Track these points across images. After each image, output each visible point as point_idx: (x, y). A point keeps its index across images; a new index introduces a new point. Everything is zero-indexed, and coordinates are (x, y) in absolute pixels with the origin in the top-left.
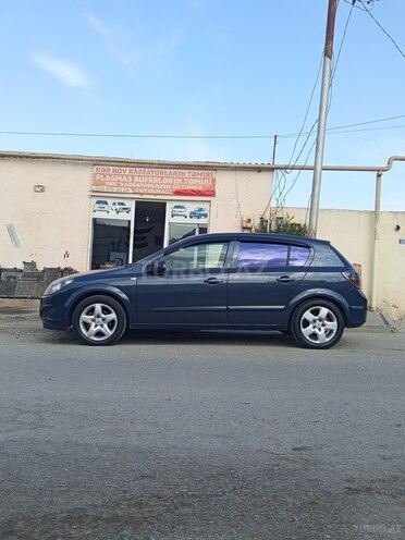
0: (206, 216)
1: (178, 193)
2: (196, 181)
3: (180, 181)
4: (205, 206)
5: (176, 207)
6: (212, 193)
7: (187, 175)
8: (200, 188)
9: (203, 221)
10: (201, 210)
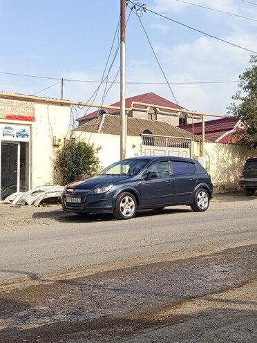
0: (27, 136)
1: (9, 117)
2: (22, 109)
3: (10, 108)
4: (27, 128)
5: (6, 128)
6: (32, 119)
7: (15, 104)
8: (25, 115)
9: (25, 139)
10: (24, 131)
